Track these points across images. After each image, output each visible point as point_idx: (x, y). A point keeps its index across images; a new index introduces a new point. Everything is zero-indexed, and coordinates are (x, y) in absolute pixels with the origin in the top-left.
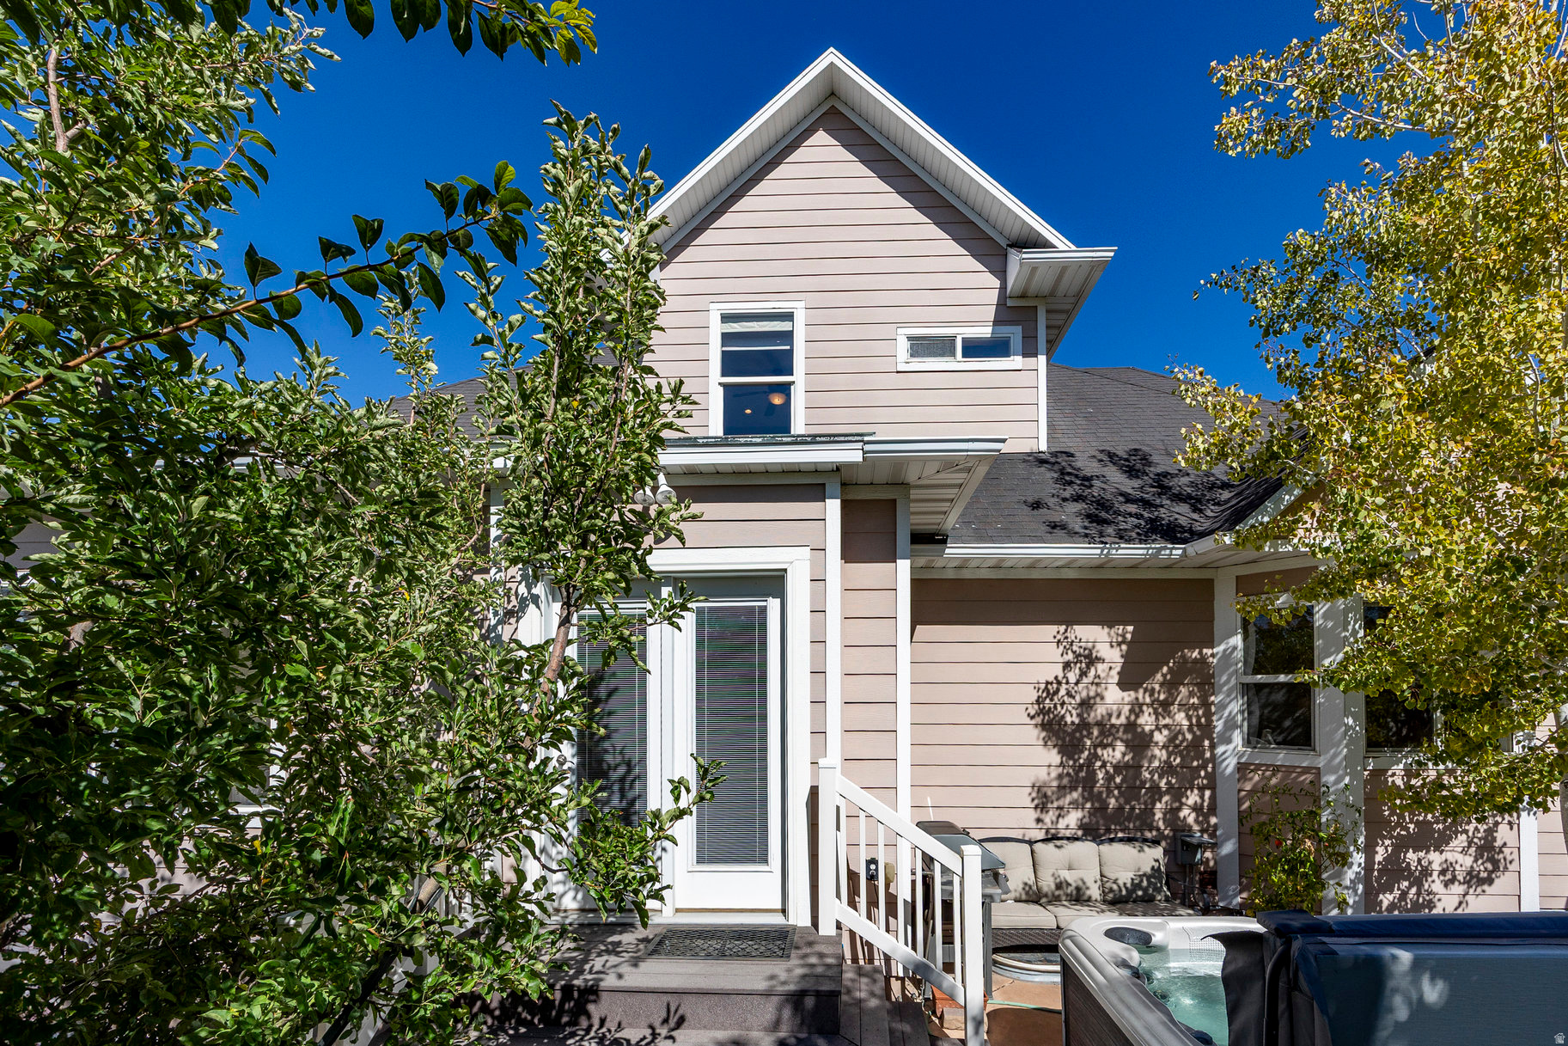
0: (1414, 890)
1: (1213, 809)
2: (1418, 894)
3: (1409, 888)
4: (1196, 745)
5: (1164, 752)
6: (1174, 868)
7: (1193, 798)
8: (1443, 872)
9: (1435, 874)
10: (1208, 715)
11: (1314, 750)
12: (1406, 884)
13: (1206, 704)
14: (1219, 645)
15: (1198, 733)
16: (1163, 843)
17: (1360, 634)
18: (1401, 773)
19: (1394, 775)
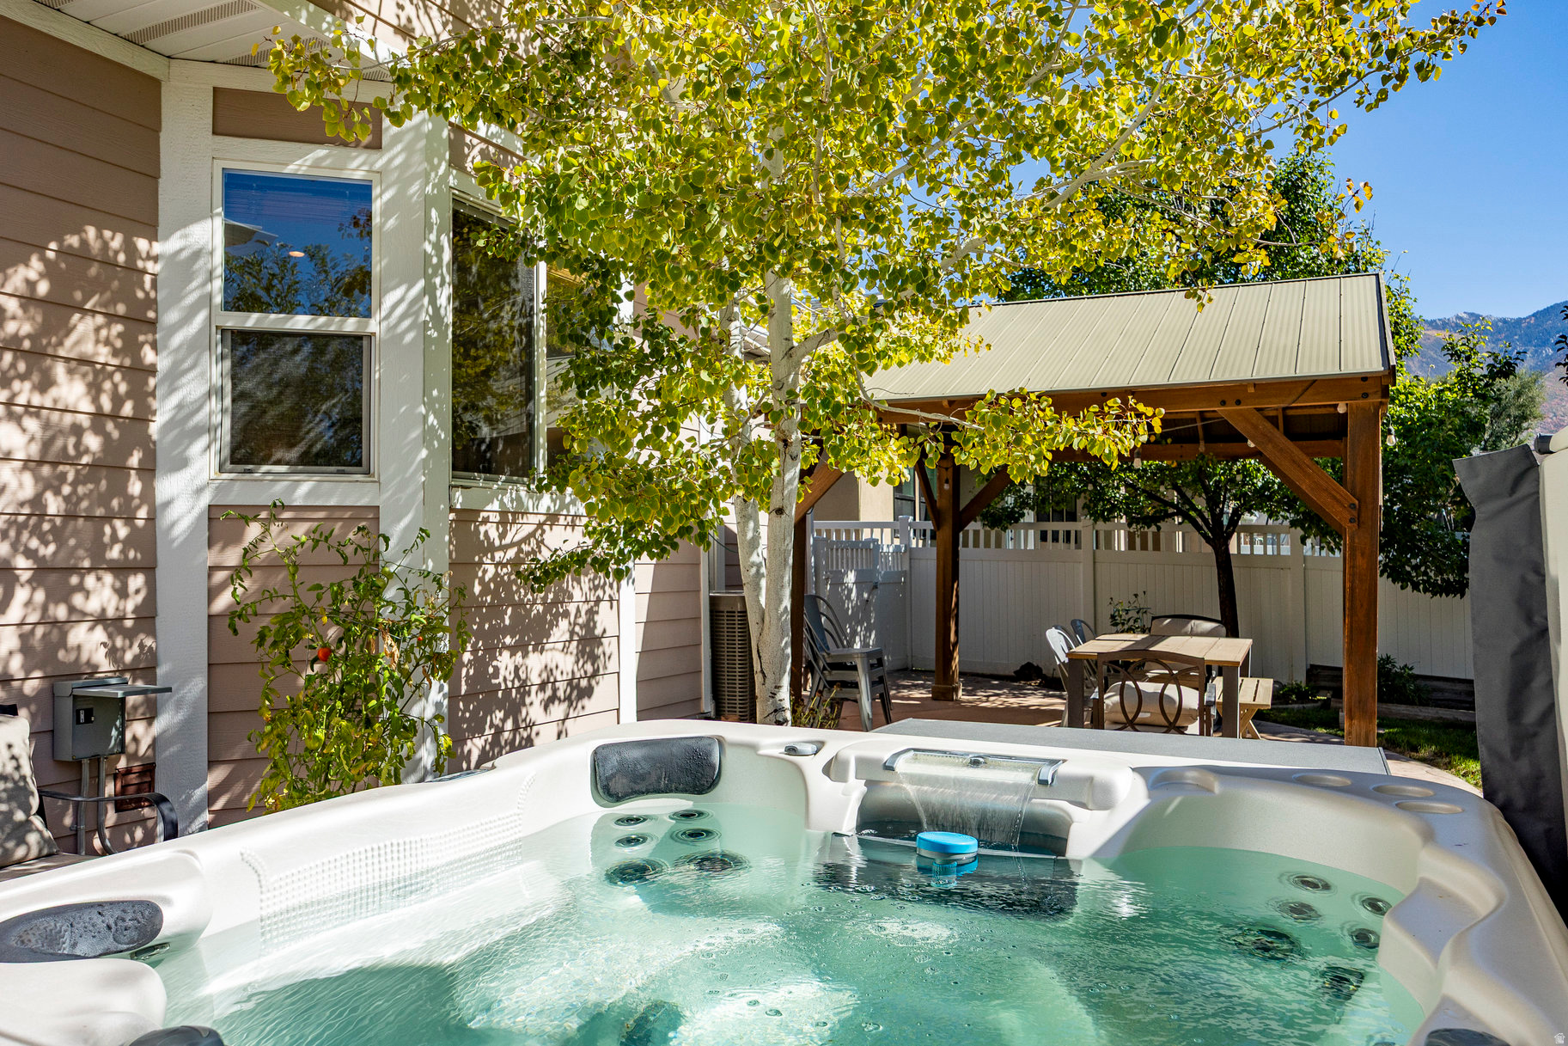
0: (509, 725)
1: (147, 618)
2: (516, 729)
3: (504, 721)
4: (110, 467)
5: (28, 478)
6: (54, 776)
7: (100, 595)
8: (542, 687)
9: (534, 689)
10: (141, 396)
11: (368, 473)
12: (500, 715)
13: (139, 373)
14: (167, 238)
15: (116, 434)
16: (23, 712)
17: (447, 255)
18: (495, 518)
19: (486, 521)
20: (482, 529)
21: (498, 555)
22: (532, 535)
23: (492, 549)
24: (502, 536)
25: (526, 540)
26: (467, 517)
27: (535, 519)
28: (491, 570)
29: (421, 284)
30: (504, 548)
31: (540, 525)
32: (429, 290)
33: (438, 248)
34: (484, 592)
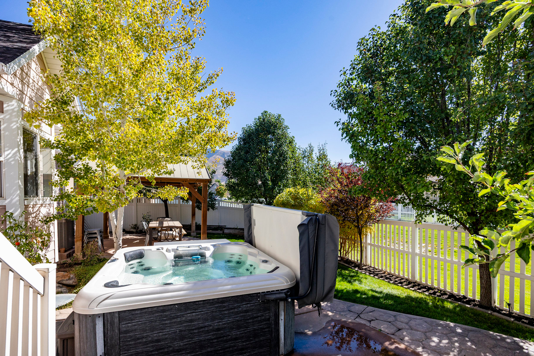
17: (22, 142)
18: (32, 206)
19: (30, 207)
20: (29, 209)
21: (32, 215)
22: (38, 210)
23: (31, 214)
24: (33, 211)
25: (37, 211)
26: (27, 207)
27: (39, 206)
28: (31, 219)
29: (16, 149)
30: (33, 213)
31: (39, 207)
32: (19, 150)
33: (20, 140)
34: (30, 225)
